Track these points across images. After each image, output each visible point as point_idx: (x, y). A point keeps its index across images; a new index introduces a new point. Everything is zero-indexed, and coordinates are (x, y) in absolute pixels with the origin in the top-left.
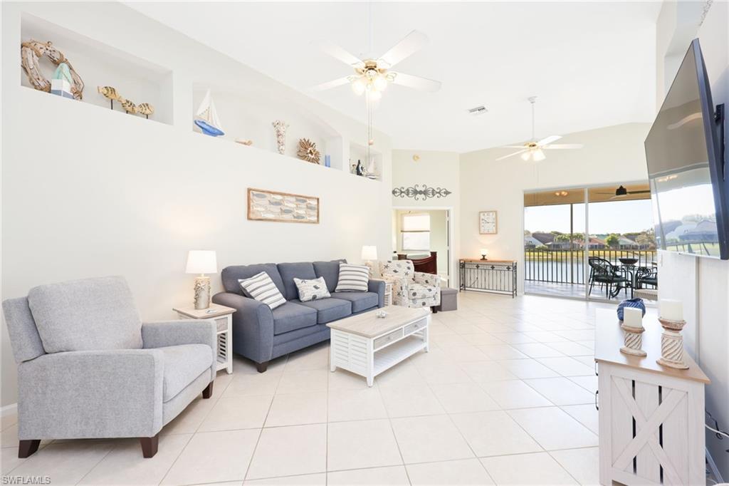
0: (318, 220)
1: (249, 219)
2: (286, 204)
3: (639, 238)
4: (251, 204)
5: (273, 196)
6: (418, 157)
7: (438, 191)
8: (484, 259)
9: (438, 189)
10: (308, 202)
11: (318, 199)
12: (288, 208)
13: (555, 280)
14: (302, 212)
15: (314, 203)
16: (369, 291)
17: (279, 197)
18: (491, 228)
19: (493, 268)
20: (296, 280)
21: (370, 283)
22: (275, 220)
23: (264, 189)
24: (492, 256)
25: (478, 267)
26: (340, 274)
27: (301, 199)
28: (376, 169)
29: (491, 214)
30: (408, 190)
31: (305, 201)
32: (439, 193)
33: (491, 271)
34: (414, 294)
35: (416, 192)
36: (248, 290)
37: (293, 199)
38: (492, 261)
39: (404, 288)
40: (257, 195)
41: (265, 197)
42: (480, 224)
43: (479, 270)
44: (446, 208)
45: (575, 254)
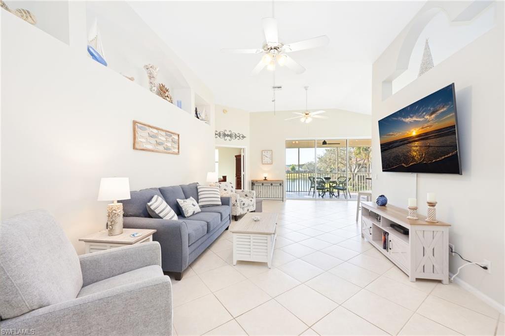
0: (179, 152)
1: (134, 148)
2: (160, 137)
3: (303, 167)
4: (137, 135)
5: (151, 129)
6: (226, 111)
7: (238, 135)
8: (265, 179)
9: (238, 134)
10: (173, 137)
11: (179, 136)
12: (161, 141)
13: (291, 190)
14: (169, 145)
15: (176, 137)
16: (222, 204)
17: (155, 131)
18: (269, 161)
19: (272, 184)
20: (179, 200)
21: (222, 199)
22: (152, 151)
23: (146, 123)
24: (270, 178)
25: (263, 184)
26: (199, 194)
27: (169, 133)
28: (206, 115)
29: (269, 152)
30: (220, 133)
31: (171, 136)
32: (239, 137)
33: (271, 187)
34: (244, 204)
35: (225, 135)
36: (157, 212)
37: (163, 133)
38: (271, 181)
39: (238, 201)
40: (140, 128)
41: (145, 130)
42: (262, 158)
43: (264, 187)
44: (242, 147)
45: (295, 174)
